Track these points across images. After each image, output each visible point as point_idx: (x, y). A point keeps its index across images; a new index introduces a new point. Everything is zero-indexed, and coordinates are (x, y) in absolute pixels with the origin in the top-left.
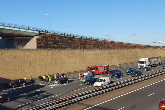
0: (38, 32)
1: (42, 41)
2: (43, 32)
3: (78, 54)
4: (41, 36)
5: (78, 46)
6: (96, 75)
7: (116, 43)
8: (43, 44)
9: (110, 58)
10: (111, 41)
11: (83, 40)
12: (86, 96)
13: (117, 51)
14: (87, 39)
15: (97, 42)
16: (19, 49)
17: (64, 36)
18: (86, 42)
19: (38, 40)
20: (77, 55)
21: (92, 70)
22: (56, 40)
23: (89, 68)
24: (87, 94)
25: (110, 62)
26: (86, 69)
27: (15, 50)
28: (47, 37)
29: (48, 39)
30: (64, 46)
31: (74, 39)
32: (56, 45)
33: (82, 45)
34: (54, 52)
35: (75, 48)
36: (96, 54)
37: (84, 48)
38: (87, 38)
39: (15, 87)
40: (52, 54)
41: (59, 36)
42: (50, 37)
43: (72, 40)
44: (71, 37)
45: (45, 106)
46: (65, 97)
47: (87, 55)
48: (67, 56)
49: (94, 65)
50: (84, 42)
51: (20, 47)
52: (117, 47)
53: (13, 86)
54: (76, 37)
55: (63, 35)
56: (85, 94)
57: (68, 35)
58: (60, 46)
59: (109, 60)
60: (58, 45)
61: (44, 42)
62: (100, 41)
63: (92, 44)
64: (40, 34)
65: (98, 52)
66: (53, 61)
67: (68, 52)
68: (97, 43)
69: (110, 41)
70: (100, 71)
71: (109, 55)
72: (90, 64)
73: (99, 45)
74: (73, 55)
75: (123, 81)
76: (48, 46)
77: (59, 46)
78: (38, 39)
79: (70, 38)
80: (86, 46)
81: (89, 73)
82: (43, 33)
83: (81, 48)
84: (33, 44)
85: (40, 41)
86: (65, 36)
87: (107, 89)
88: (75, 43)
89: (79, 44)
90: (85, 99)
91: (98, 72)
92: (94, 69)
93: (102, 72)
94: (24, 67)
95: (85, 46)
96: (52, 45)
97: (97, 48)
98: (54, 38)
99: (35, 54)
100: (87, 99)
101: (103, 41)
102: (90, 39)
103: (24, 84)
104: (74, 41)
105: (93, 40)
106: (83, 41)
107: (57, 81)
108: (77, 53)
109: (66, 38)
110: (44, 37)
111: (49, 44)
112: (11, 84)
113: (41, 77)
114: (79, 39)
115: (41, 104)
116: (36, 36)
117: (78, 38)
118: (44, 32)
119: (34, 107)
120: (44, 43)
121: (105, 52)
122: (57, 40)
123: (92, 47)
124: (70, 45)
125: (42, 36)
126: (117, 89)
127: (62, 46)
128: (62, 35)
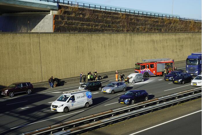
0: (56, 4)
1: (63, 19)
2: (64, 3)
3: (121, 42)
4: (61, 11)
5: (124, 27)
6: (151, 77)
7: (190, 22)
8: (64, 25)
9: (178, 47)
10: (182, 19)
11: (132, 17)
12: (126, 114)
13: (190, 35)
14: (139, 16)
15: (157, 20)
16: (21, 33)
17: (99, 10)
18: (138, 20)
19: (56, 17)
20: (119, 43)
21: (144, 68)
22: (86, 17)
23: (139, 65)
24: (129, 111)
25: (178, 56)
26: (135, 67)
27: (15, 34)
28: (72, 13)
29: (73, 15)
30: (99, 27)
31: (116, 16)
32: (85, 27)
33: (130, 25)
34: (80, 37)
35: (118, 31)
36: (153, 41)
37: (133, 31)
38: (139, 14)
39: (15, 95)
40: (76, 41)
41: (91, 10)
42: (75, 12)
43: (113, 17)
44: (112, 11)
45: (56, 131)
46: (91, 116)
47: (137, 44)
48: (102, 44)
49: (148, 60)
50: (133, 20)
51: (24, 30)
52: (191, 29)
53: (12, 94)
54: (121, 11)
55: (98, 8)
56: (126, 111)
57: (106, 9)
58: (93, 27)
59: (176, 52)
60: (88, 25)
61: (66, 20)
62: (162, 19)
63: (148, 24)
64: (60, 7)
65: (157, 37)
66: (78, 53)
67: (104, 37)
68: (157, 22)
69: (180, 19)
70: (158, 71)
71: (176, 43)
72: (142, 58)
73: (161, 26)
74: (113, 44)
75: (194, 89)
76: (72, 27)
77: (90, 27)
78: (55, 15)
79: (110, 13)
80: (138, 27)
81: (139, 73)
82: (64, 5)
83: (128, 31)
84: (49, 24)
85: (60, 19)
86: (102, 10)
87: (165, 103)
88: (119, 22)
89: (126, 24)
90: (124, 119)
91: (154, 72)
92: (148, 68)
93: (161, 73)
94: (30, 63)
95: (136, 28)
96: (79, 26)
97: (157, 31)
98: (83, 15)
99: (48, 41)
100: (129, 119)
101: (168, 18)
102: (145, 15)
103: (29, 91)
104: (117, 18)
105: (150, 17)
106: (131, 19)
107: (83, 87)
108: (119, 40)
109: (103, 14)
110: (65, 12)
111: (74, 24)
112: (7, 91)
113: (58, 79)
114: (126, 15)
115: (50, 126)
116: (53, 11)
117: (124, 13)
118: (66, 4)
119: (37, 130)
120: (66, 23)
121: (169, 37)
122: (88, 17)
123: (148, 29)
124: (109, 26)
125: (63, 10)
126: (182, 102)
127: (96, 27)
128: (96, 9)
